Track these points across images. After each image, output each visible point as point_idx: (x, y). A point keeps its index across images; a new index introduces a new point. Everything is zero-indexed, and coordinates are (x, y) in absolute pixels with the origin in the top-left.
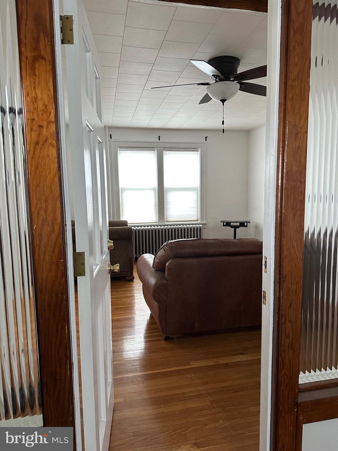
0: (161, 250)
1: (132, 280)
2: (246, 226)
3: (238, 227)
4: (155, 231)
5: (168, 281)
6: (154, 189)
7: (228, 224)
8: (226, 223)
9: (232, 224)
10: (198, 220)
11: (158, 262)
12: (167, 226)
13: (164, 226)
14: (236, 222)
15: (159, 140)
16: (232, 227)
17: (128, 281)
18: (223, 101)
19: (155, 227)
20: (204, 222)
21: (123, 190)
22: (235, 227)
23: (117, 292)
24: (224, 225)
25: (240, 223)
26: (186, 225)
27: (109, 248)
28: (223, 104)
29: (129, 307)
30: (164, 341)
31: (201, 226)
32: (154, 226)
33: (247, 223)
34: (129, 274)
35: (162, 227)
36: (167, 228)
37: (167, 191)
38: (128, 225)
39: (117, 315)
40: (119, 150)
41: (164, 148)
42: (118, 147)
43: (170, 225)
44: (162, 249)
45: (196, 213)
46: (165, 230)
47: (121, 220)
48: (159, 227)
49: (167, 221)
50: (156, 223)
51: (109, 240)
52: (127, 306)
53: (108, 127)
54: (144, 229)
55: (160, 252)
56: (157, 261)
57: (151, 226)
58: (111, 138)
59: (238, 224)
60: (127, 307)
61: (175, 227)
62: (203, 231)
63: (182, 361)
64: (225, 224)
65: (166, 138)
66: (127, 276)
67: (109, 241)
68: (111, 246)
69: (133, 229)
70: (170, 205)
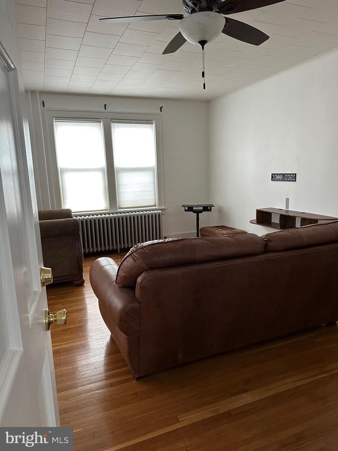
0: (128, 258)
1: (81, 284)
2: (210, 210)
3: (201, 212)
4: (107, 220)
5: (140, 303)
6: (102, 170)
7: (190, 209)
8: (188, 207)
9: (194, 208)
10: (155, 206)
11: (125, 276)
12: (120, 213)
13: (117, 213)
14: (198, 206)
15: (105, 109)
16: (195, 212)
17: (76, 286)
18: (203, 43)
19: (106, 216)
20: (163, 207)
21: (63, 171)
22: (198, 212)
23: (63, 305)
24: (185, 210)
25: (203, 207)
26: (142, 211)
27: (43, 284)
28: (203, 48)
29: (80, 327)
30: (135, 381)
31: (160, 211)
32: (105, 214)
33: (211, 207)
34: (77, 277)
35: (114, 215)
36: (121, 216)
37: (118, 172)
38: (73, 214)
39: (66, 341)
40: (54, 121)
41: (111, 119)
42: (53, 117)
43: (124, 213)
44: (130, 256)
45: (153, 197)
46: (119, 219)
47: (63, 208)
48: (111, 215)
49: (120, 208)
50: (107, 210)
51: (43, 267)
52: (78, 325)
53: (39, 92)
54: (92, 218)
55: (127, 262)
56: (123, 274)
57: (101, 215)
58: (44, 106)
59: (202, 208)
60: (78, 328)
61: (129, 214)
62: (163, 218)
63: (167, 416)
64: (186, 208)
65: (114, 108)
66: (74, 281)
67: (44, 270)
68: (48, 280)
69: (79, 219)
70: (123, 188)
